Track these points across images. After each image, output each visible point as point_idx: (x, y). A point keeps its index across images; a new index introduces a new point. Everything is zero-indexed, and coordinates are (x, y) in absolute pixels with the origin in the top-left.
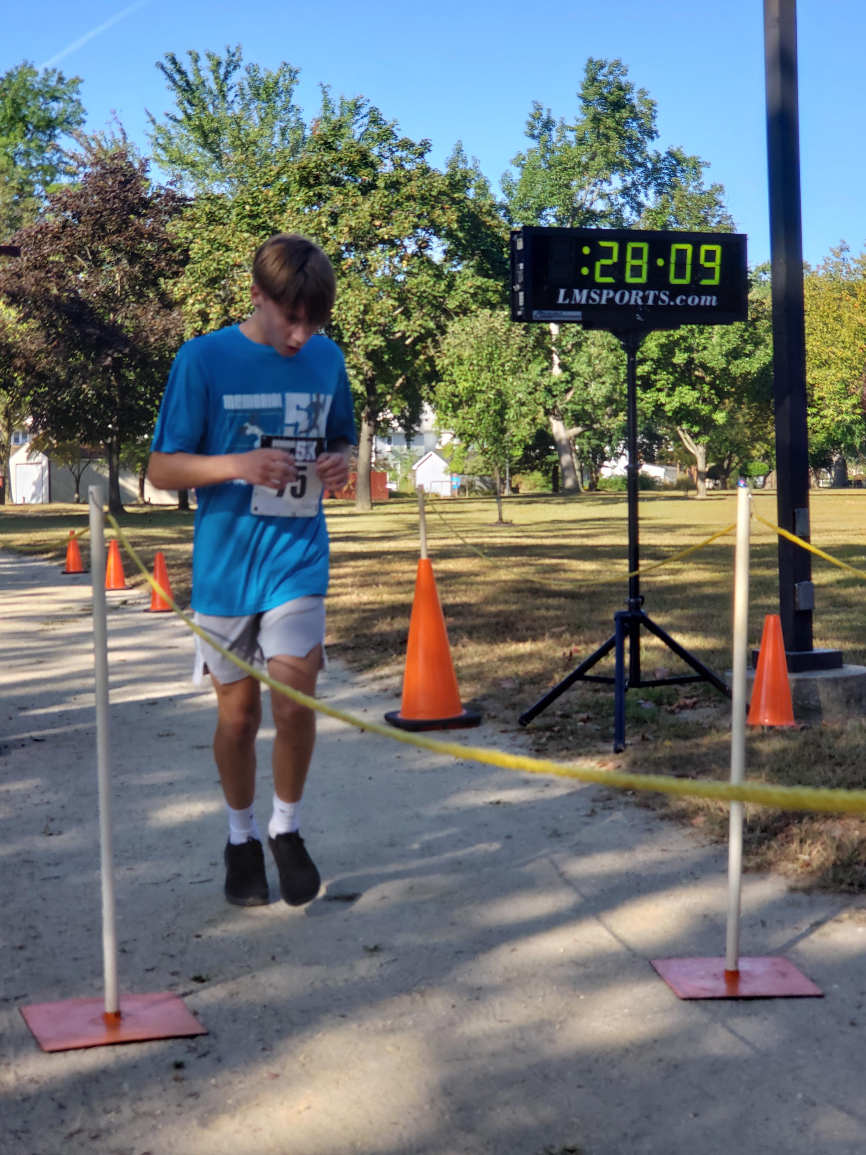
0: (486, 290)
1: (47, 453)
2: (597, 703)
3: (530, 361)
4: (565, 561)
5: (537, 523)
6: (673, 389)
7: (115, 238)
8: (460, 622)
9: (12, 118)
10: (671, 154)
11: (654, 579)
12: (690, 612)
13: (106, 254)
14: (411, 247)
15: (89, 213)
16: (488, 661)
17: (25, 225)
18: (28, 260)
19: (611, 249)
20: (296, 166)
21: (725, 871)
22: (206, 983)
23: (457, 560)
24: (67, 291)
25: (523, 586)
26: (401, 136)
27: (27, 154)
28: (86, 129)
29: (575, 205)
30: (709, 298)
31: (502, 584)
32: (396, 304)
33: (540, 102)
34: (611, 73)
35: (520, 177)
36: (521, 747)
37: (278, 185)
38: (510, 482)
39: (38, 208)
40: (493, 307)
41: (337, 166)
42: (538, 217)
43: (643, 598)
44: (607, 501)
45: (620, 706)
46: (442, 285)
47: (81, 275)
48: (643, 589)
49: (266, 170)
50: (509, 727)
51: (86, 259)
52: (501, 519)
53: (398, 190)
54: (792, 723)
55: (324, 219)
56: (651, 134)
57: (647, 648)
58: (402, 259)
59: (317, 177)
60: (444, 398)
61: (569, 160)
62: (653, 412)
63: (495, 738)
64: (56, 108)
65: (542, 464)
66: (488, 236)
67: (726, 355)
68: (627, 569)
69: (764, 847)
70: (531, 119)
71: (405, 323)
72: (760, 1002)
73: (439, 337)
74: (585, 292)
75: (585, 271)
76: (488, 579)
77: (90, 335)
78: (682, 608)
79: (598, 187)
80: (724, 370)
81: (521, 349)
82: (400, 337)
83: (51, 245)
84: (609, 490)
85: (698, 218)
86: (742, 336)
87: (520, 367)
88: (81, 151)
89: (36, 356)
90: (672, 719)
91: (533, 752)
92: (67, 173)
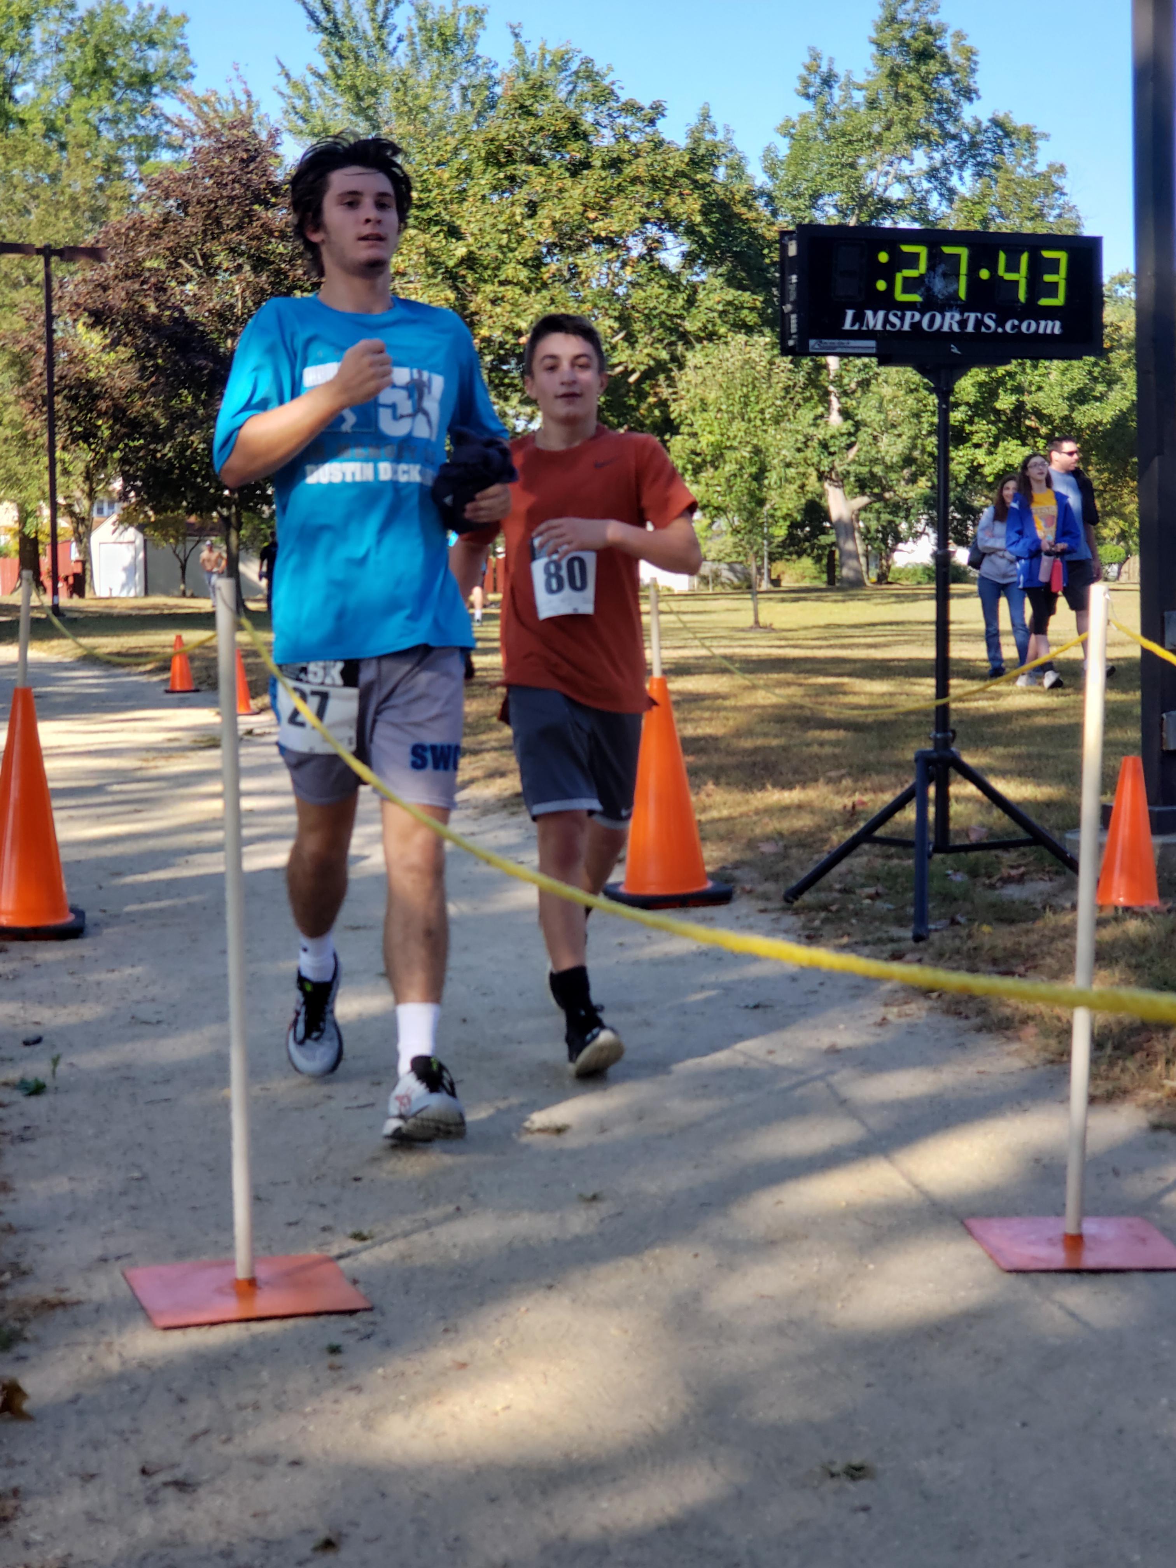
0: (739, 308)
1: (141, 528)
2: (889, 873)
3: (799, 405)
4: (846, 680)
5: (806, 628)
6: (995, 445)
7: (233, 237)
8: (703, 760)
9: (94, 72)
10: (996, 123)
11: (966, 705)
12: (1016, 750)
13: (222, 259)
14: (637, 248)
15: (198, 202)
16: (741, 815)
17: (114, 218)
18: (116, 267)
19: (917, 255)
20: (482, 137)
21: (1065, 1100)
22: (368, 1243)
23: (697, 677)
24: (169, 308)
25: (789, 713)
26: (624, 96)
27: (115, 121)
28: (198, 87)
29: (863, 191)
30: (1050, 323)
31: (759, 711)
32: (616, 325)
33: (818, 50)
34: (917, 10)
35: (787, 152)
36: (786, 931)
37: (456, 164)
38: (769, 571)
39: (131, 195)
40: (749, 330)
41: (538, 138)
42: (812, 206)
43: (954, 732)
44: (901, 598)
45: (921, 876)
46: (680, 300)
47: (189, 286)
48: (953, 718)
49: (441, 144)
50: (770, 905)
51: (196, 265)
52: (757, 622)
53: (620, 171)
54: (1156, 903)
55: (519, 210)
56: (968, 93)
57: (958, 799)
58: (624, 264)
59: (509, 153)
60: (680, 457)
61: (856, 129)
62: (967, 476)
63: (751, 920)
64: (155, 57)
65: (813, 547)
66: (743, 232)
67: (1068, 399)
68: (932, 691)
69: (1117, 1070)
70: (804, 72)
71: (628, 352)
72: (1112, 1276)
73: (675, 373)
74: (881, 314)
75: (881, 285)
76: (740, 704)
77: (201, 369)
78: (1007, 745)
79: (895, 166)
80: (1066, 418)
81: (787, 389)
82: (621, 373)
83: (148, 246)
84: (905, 582)
85: (1030, 210)
86: (1090, 373)
87: (787, 414)
88: (188, 116)
89: (127, 397)
90: (992, 896)
91: (803, 939)
92: (170, 146)
